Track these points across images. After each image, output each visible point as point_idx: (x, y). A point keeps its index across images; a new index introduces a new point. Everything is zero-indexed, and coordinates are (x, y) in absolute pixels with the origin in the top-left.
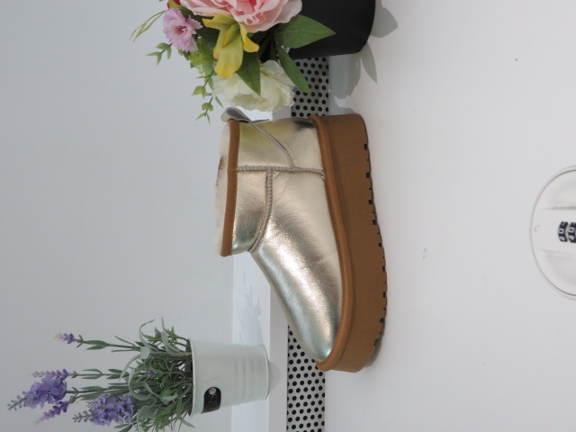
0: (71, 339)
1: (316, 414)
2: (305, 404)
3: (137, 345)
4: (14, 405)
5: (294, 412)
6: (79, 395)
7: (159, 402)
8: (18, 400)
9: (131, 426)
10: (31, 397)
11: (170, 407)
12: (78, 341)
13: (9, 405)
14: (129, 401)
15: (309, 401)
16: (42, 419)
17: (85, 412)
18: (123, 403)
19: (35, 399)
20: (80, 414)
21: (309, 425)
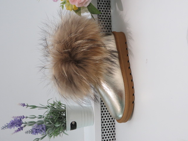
0: (24, 105)
1: (112, 131)
2: (108, 127)
3: (47, 107)
4: (3, 128)
5: (104, 130)
6: (27, 124)
7: (55, 127)
8: (5, 126)
9: (46, 135)
11: (58, 128)
12: (26, 106)
13: (2, 128)
14: (44, 127)
15: (110, 126)
16: (14, 133)
17: (29, 130)
18: (42, 127)
19: (11, 126)
20: (27, 131)
21: (110, 135)
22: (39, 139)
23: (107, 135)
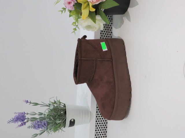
0: (27, 102)
1: (104, 129)
2: (101, 126)
3: (49, 105)
4: (9, 122)
5: (97, 128)
6: (29, 120)
7: (55, 123)
9: (45, 131)
10: (15, 120)
11: (59, 125)
12: (29, 103)
14: (46, 122)
15: (102, 125)
16: (18, 127)
17: (31, 125)
18: (44, 123)
20: (29, 126)
21: (102, 132)
22: (37, 134)
23: (99, 133)
